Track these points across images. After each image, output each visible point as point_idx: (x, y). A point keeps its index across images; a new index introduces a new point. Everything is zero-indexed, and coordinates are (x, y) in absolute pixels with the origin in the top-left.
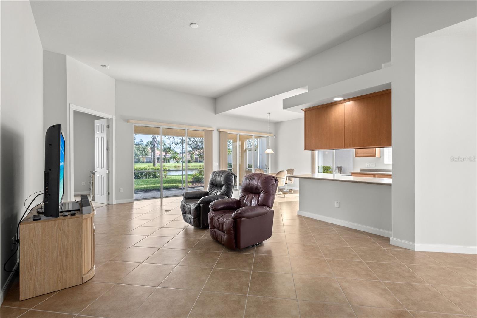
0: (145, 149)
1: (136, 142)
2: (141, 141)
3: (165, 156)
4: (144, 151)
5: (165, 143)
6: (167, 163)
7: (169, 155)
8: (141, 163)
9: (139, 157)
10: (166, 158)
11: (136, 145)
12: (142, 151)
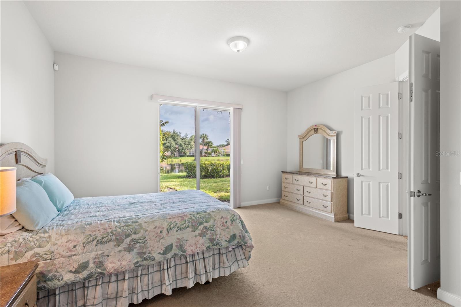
0: (190, 143)
1: (181, 136)
2: (186, 135)
3: (207, 150)
4: (190, 145)
5: (207, 137)
6: (209, 156)
7: (210, 149)
8: (187, 156)
9: (186, 150)
10: (208, 152)
11: (181, 139)
12: (188, 145)
